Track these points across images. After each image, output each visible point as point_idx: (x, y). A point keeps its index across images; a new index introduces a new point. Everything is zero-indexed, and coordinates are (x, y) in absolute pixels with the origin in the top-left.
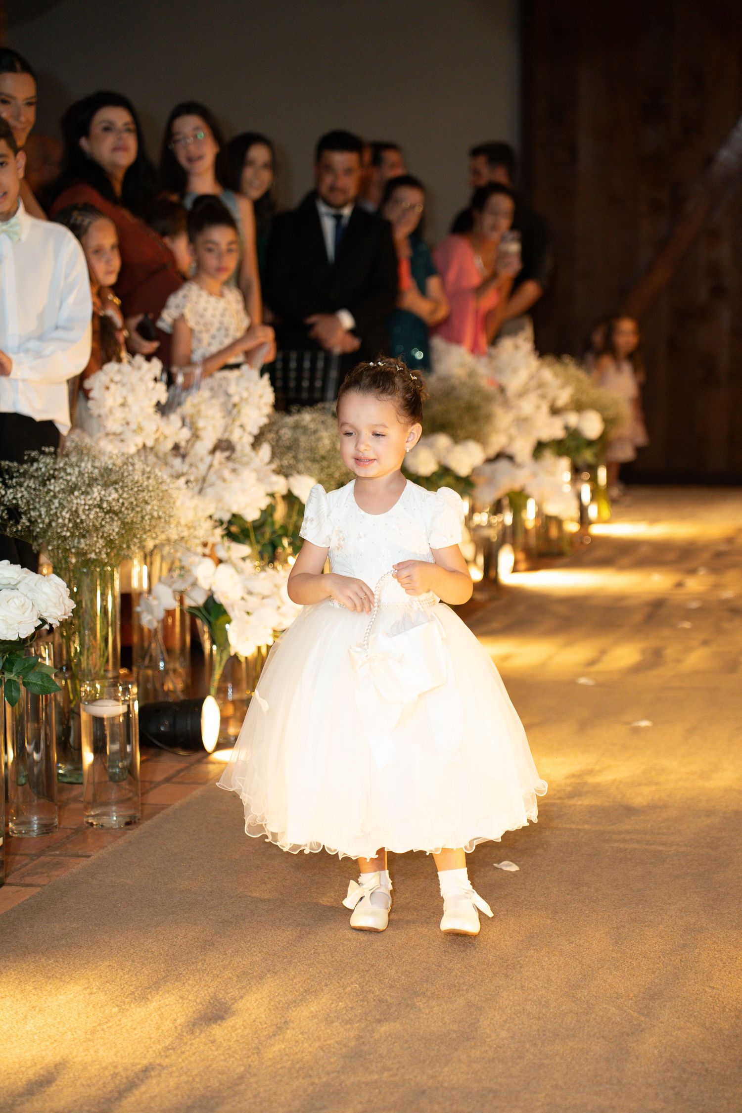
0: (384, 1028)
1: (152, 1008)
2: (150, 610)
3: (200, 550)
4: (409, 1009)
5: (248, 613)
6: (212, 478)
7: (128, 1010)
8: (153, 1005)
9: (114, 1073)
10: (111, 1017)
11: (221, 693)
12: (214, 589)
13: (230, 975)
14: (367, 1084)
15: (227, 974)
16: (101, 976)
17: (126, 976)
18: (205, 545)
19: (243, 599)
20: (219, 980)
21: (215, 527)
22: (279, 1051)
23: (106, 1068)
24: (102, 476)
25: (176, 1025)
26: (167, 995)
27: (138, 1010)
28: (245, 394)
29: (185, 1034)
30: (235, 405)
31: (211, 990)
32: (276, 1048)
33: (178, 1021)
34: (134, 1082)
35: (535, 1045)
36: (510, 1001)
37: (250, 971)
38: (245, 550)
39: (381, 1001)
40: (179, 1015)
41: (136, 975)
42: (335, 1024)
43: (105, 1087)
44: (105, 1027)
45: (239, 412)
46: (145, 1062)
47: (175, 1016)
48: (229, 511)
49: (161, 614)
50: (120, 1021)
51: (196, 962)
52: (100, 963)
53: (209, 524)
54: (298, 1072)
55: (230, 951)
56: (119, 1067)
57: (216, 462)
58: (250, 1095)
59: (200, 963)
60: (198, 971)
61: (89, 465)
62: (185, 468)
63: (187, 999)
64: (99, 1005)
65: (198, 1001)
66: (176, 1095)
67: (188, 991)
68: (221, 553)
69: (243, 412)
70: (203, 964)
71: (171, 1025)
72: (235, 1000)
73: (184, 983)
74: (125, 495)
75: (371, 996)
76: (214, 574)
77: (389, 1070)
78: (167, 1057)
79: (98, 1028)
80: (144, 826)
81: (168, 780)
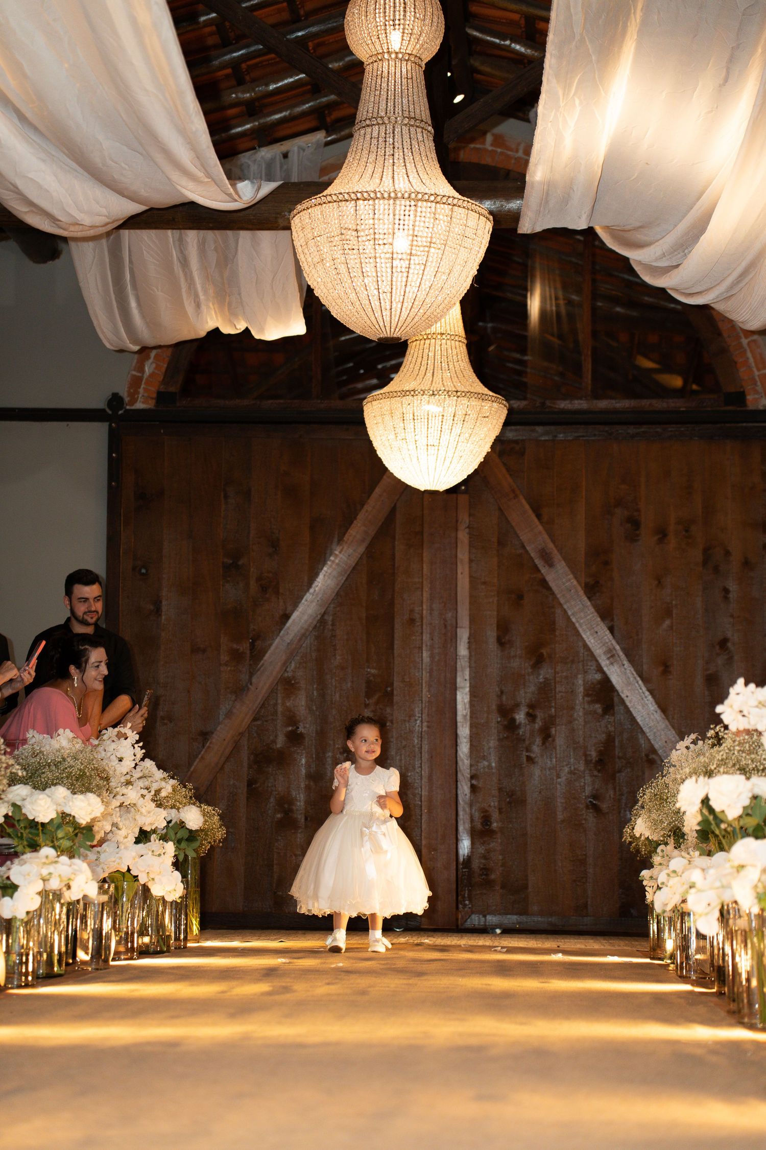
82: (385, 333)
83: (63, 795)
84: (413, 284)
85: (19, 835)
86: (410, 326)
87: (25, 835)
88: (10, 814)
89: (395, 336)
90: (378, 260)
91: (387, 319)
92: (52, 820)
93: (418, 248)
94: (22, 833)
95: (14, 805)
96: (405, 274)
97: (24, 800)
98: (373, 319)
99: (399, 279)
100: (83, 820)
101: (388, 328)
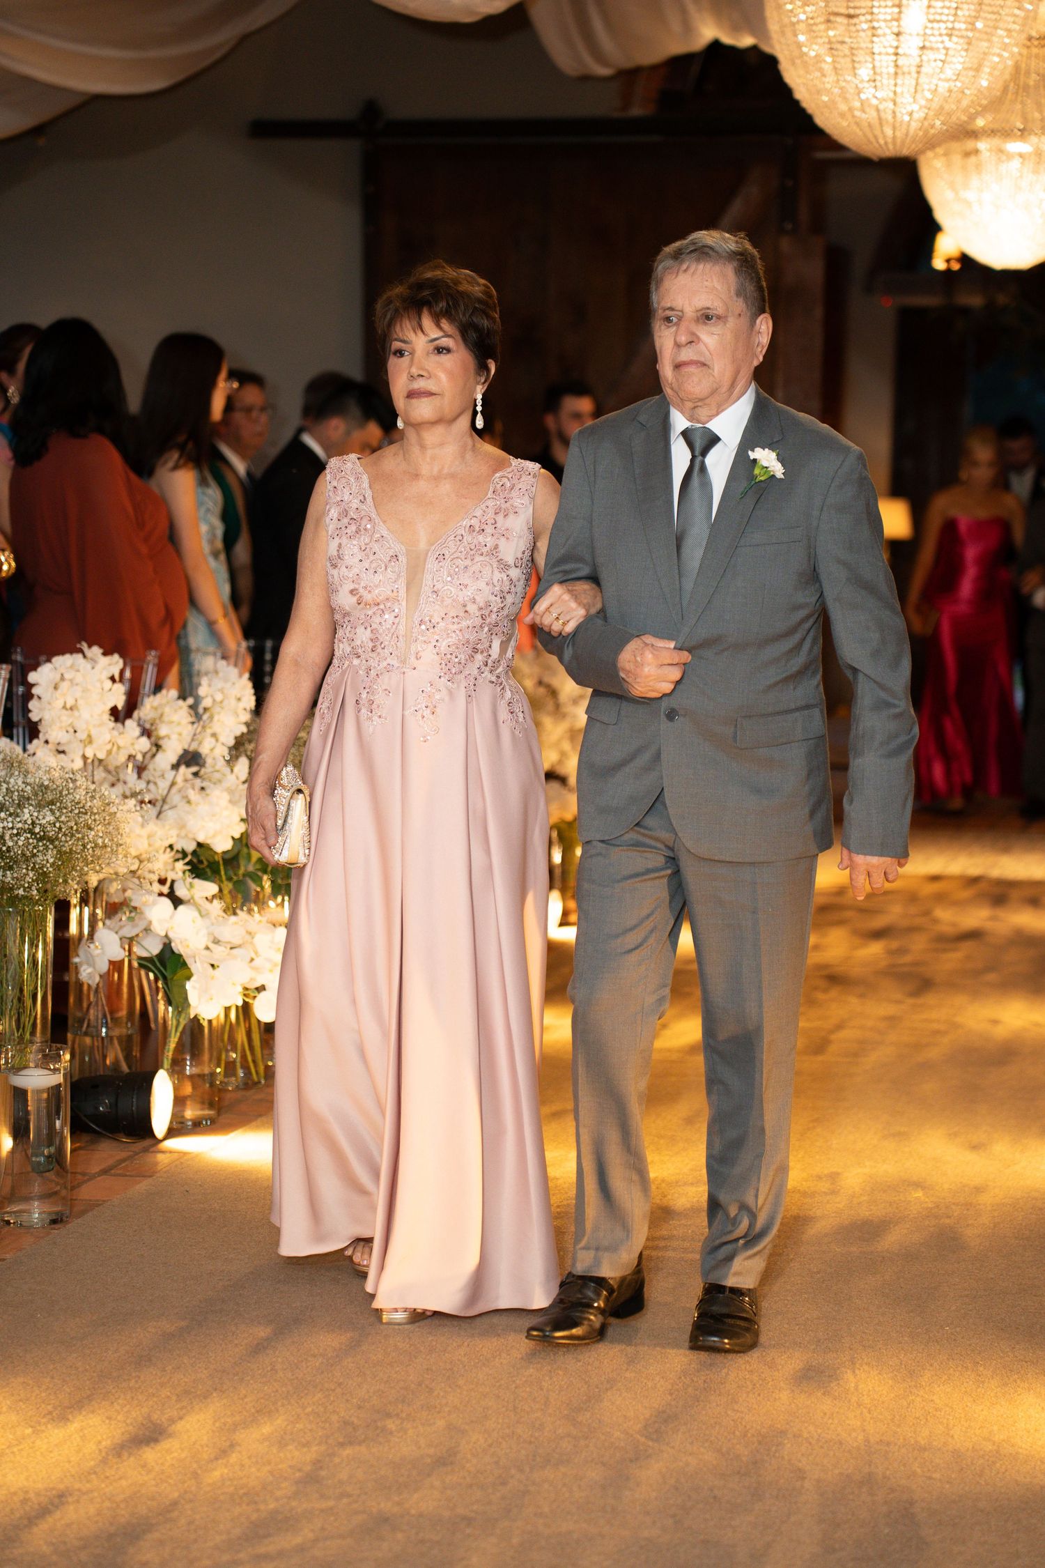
0: (348, 1451)
1: (72, 1429)
2: (91, 963)
3: (157, 887)
4: (378, 1431)
5: (213, 966)
6: (175, 798)
7: (43, 1431)
8: (74, 1426)
9: (25, 1499)
10: (23, 1439)
11: (176, 1068)
12: (171, 935)
13: (169, 1393)
14: (322, 1511)
15: (165, 1392)
16: (13, 1395)
17: (43, 1394)
18: (162, 881)
19: (207, 948)
20: (155, 1399)
21: (177, 860)
22: (222, 1476)
23: (15, 1494)
24: (36, 795)
25: (100, 1447)
26: (91, 1416)
27: (56, 1431)
28: (219, 697)
29: (110, 1457)
30: (205, 709)
31: (145, 1410)
32: (217, 1474)
33: (104, 1443)
34: (48, 1508)
35: (522, 1471)
36: (498, 1423)
37: (193, 1390)
38: (211, 888)
39: (346, 1423)
40: (104, 1437)
41: (55, 1393)
42: (290, 1447)
43: (12, 1513)
44: (15, 1450)
45: (211, 718)
46: (61, 1486)
47: (99, 1438)
48: (195, 839)
49: (104, 967)
50: (33, 1443)
51: (128, 1379)
52: (13, 1380)
53: (169, 855)
54: (241, 1498)
55: (170, 1367)
56: (31, 1492)
57: (179, 779)
58: (183, 1521)
59: (133, 1381)
60: (131, 1388)
61: (20, 783)
62: (141, 785)
63: (115, 1419)
64: (10, 1426)
65: (128, 1421)
66: (97, 1522)
67: (116, 1411)
68: (181, 892)
69: (216, 718)
70: (137, 1382)
71: (94, 1447)
72: (172, 1421)
73: (112, 1403)
74: (63, 818)
75: (334, 1418)
76: (171, 917)
77: (349, 1496)
78: (88, 1482)
79: (7, 1451)
80: (74, 1225)
81: (105, 1172)
82: (887, 152)
84: (927, 87)
86: (924, 140)
90: (876, 57)
91: (889, 133)
93: (932, 38)
96: (915, 75)
98: (870, 135)
99: (907, 83)
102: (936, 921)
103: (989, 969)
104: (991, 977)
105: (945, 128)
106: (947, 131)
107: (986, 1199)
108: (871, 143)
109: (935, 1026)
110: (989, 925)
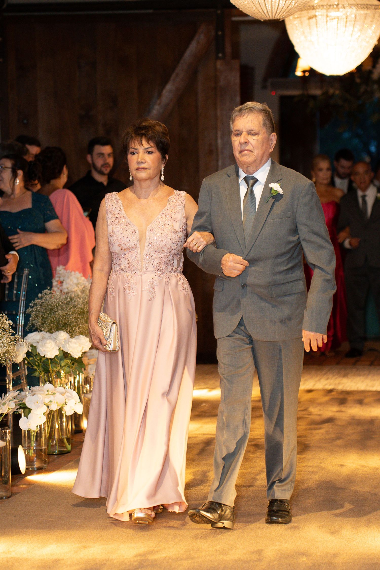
82: (268, 17)
83: (63, 338)
85: (37, 364)
86: (287, 11)
87: (40, 364)
88: (30, 351)
89: (275, 18)
91: (269, 8)
92: (56, 356)
94: (38, 363)
95: (32, 346)
97: (38, 342)
98: (259, 8)
100: (76, 355)
101: (270, 14)
102: (310, 414)
103: (338, 438)
104: (339, 442)
105: (296, 4)
106: (298, 5)
107: (338, 560)
108: (260, 12)
109: (311, 469)
110: (337, 415)
